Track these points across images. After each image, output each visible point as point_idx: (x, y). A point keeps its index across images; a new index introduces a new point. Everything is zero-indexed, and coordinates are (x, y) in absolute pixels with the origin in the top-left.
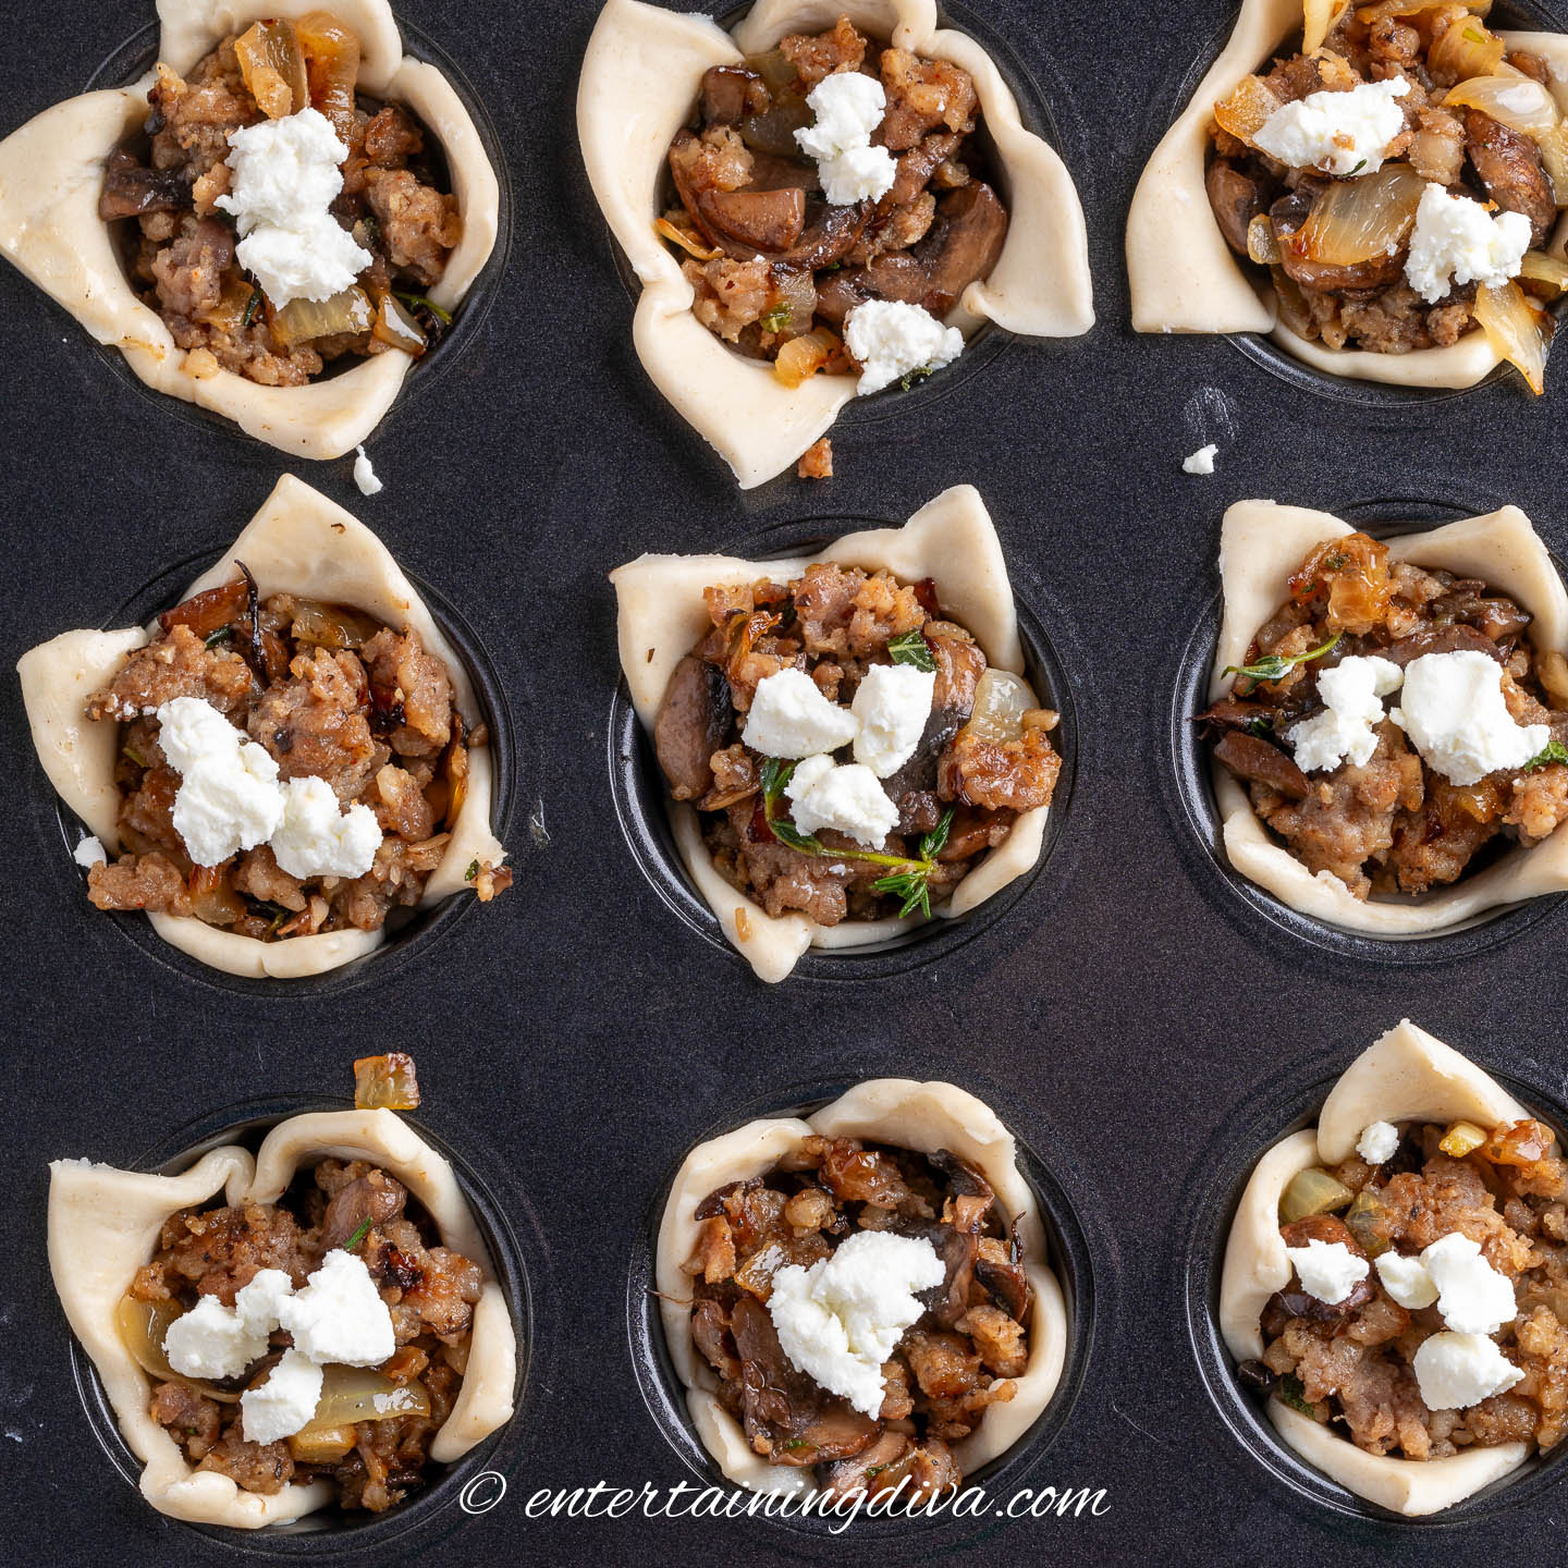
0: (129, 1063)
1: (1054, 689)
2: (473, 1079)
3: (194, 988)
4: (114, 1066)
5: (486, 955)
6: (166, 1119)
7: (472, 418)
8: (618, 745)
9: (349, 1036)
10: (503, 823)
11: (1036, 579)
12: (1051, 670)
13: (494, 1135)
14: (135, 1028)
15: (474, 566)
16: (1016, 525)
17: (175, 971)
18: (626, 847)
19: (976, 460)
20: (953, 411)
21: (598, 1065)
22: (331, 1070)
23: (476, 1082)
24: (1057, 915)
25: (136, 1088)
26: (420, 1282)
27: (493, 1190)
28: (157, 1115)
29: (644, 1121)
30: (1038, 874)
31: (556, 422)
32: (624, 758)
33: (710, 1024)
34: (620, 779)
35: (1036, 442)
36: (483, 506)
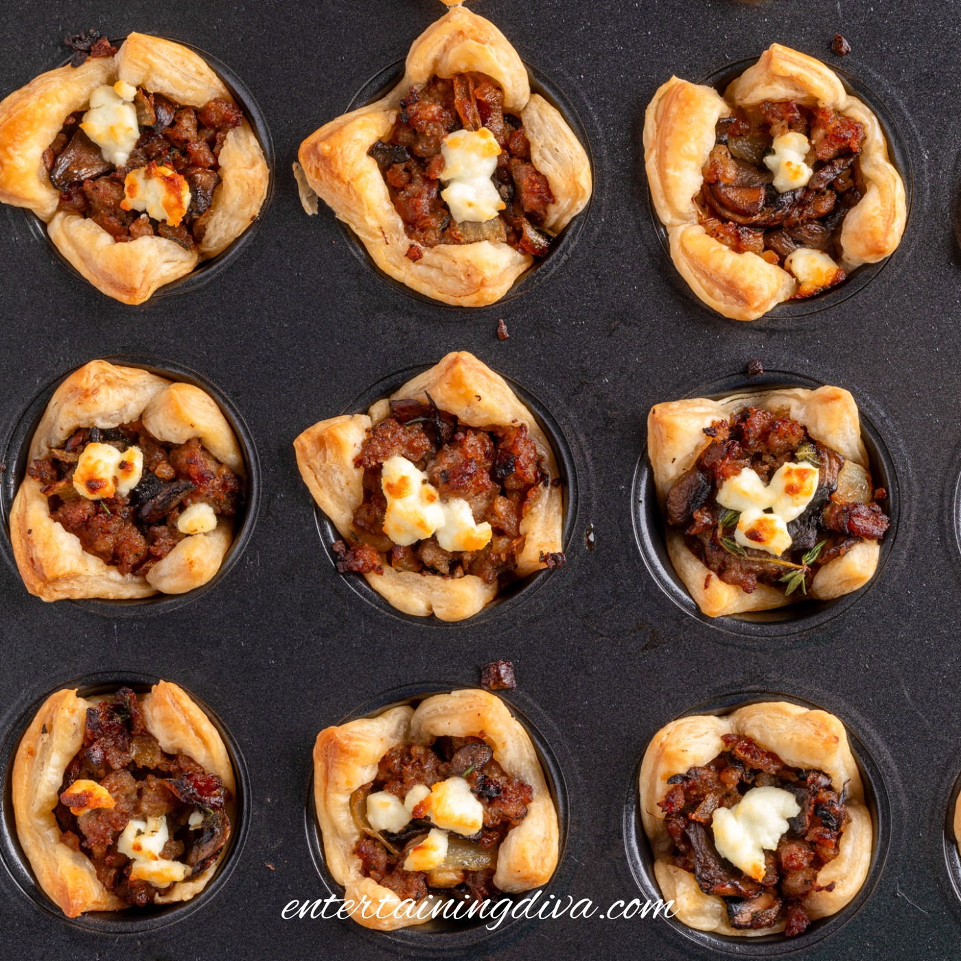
0: (348, 658)
1: (888, 477)
2: (543, 680)
3: (387, 618)
4: (339, 660)
5: (555, 610)
6: (367, 692)
7: (565, 301)
8: (637, 494)
9: (474, 652)
10: (569, 535)
11: (883, 414)
12: (888, 466)
13: (553, 713)
14: (352, 639)
15: (561, 386)
16: (873, 382)
17: (377, 608)
18: (638, 553)
19: (852, 343)
20: (840, 315)
21: (615, 676)
22: (463, 670)
23: (545, 681)
24: (883, 606)
25: (351, 673)
26: (502, 794)
27: (551, 744)
28: (361, 689)
29: (639, 710)
30: (873, 583)
31: (613, 307)
32: (641, 502)
33: (680, 656)
34: (637, 512)
35: (886, 335)
36: (568, 352)
